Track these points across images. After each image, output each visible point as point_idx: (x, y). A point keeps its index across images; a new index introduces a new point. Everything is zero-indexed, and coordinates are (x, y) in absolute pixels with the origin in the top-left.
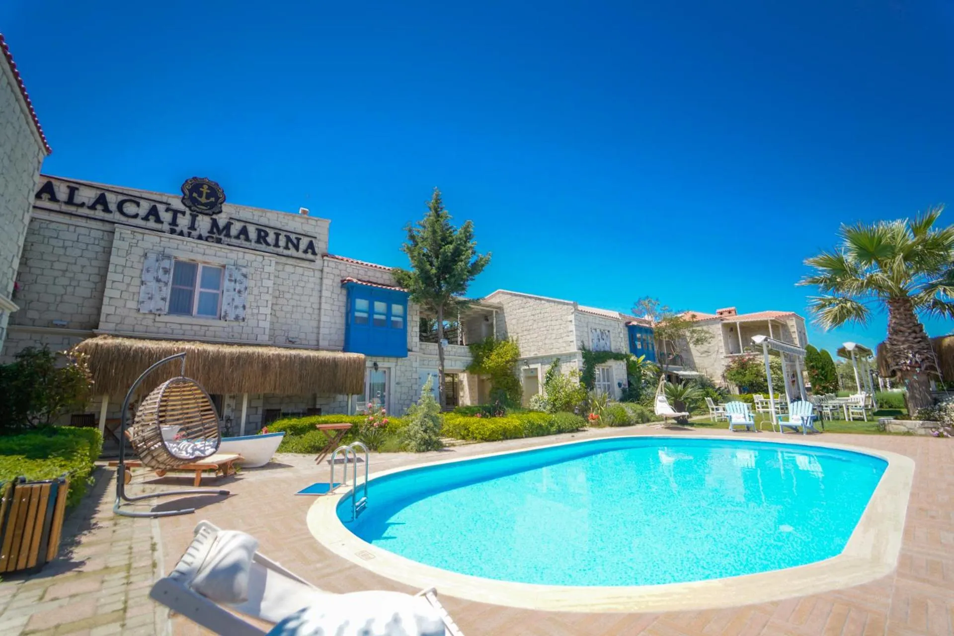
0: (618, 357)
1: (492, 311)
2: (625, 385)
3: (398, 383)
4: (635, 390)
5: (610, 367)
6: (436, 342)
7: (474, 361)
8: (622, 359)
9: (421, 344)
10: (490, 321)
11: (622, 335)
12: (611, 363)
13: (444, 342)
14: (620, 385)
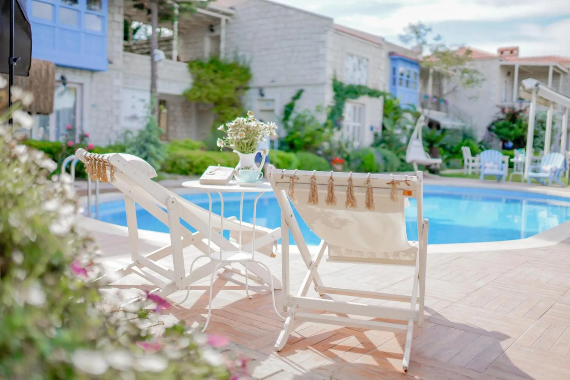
0: (373, 94)
1: (219, 20)
2: (378, 129)
3: (93, 106)
4: (388, 135)
5: (363, 105)
6: (148, 53)
7: (194, 84)
8: (378, 96)
9: (124, 56)
10: (216, 33)
11: (382, 67)
12: (364, 99)
13: (160, 54)
14: (372, 129)
